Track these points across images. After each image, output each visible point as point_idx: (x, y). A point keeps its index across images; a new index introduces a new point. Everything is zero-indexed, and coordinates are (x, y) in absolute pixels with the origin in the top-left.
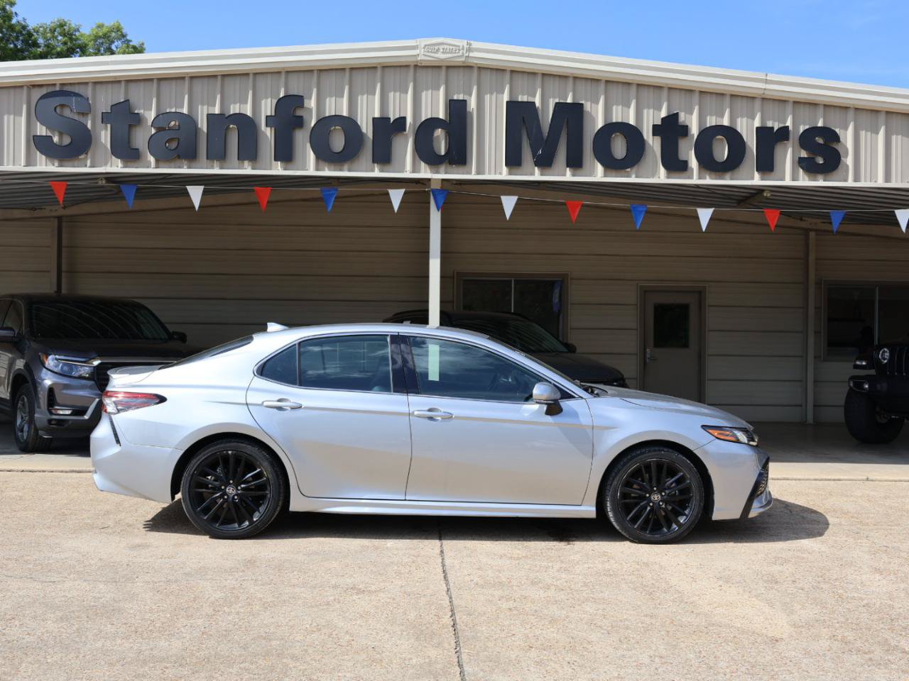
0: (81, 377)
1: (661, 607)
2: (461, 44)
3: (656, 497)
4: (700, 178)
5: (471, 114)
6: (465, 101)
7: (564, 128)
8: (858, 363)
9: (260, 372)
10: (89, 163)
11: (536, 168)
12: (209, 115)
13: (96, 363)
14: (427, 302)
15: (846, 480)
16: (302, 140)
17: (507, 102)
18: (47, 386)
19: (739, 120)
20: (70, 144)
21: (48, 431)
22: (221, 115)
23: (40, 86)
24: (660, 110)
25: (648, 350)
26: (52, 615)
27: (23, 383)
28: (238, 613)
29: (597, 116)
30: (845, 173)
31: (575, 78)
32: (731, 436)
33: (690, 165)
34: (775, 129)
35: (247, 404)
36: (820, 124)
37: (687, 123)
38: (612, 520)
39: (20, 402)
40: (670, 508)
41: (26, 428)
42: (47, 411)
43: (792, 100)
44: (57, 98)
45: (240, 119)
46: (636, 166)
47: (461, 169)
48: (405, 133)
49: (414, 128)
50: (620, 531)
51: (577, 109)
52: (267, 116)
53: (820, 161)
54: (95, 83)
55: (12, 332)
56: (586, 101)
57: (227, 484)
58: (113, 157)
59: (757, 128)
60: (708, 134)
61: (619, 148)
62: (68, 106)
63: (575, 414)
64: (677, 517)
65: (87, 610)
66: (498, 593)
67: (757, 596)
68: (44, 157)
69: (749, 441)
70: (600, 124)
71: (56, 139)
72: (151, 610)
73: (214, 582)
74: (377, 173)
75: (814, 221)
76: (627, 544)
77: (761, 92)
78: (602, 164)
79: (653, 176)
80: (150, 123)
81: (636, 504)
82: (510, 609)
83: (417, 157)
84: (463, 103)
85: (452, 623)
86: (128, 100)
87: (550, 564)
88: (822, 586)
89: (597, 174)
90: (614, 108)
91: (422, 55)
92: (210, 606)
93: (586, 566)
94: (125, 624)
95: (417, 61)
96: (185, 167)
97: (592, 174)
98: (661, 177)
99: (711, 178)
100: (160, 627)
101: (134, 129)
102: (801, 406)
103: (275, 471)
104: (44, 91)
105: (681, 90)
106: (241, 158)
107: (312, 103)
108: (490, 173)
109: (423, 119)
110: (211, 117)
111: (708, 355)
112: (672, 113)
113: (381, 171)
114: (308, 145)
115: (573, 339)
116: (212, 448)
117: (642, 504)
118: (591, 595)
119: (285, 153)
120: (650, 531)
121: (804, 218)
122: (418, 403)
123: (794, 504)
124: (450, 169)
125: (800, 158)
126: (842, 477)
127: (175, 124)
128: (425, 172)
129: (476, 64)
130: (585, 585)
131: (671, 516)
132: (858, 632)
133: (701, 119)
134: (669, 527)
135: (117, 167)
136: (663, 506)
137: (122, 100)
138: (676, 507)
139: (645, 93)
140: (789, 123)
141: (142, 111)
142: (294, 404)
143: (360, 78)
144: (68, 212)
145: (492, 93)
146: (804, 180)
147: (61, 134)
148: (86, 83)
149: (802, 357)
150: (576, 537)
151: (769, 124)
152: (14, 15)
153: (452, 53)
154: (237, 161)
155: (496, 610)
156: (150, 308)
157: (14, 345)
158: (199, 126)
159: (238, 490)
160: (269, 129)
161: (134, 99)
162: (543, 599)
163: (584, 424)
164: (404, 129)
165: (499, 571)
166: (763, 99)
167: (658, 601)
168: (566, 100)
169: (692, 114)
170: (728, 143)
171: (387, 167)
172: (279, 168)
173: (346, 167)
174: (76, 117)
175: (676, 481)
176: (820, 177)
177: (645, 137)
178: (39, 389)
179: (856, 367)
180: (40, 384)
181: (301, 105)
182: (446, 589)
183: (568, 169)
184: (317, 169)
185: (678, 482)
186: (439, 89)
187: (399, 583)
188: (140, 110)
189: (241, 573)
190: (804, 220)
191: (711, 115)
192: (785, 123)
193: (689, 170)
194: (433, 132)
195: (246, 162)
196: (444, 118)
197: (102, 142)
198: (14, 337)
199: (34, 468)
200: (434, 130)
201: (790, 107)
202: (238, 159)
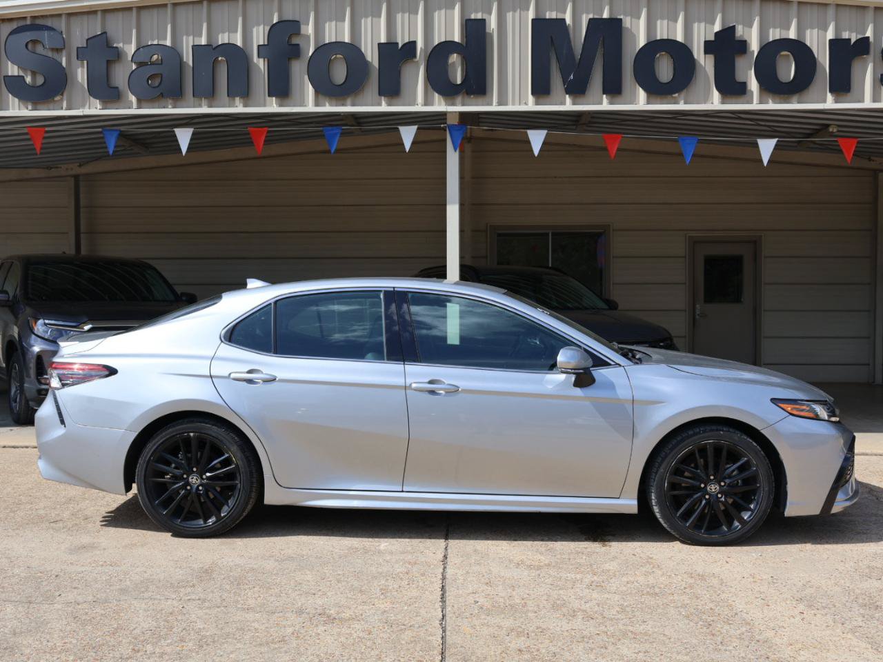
1: (723, 648)
3: (713, 488)
4: (761, 103)
5: (491, 36)
6: (483, 21)
7: (600, 47)
9: (228, 338)
10: (65, 105)
11: (567, 96)
12: (194, 46)
13: (88, 328)
16: (299, 70)
17: (533, 20)
18: (35, 353)
19: (808, 32)
20: (42, 85)
21: (38, 401)
22: (208, 46)
23: (11, 20)
24: (713, 23)
25: (697, 306)
27: (14, 351)
29: (639, 33)
32: (808, 411)
33: (749, 87)
34: (853, 41)
35: (211, 377)
37: (746, 38)
38: (658, 515)
39: (13, 371)
40: (730, 501)
41: (18, 399)
42: (36, 381)
43: (872, 6)
44: (29, 33)
45: (229, 48)
46: (685, 90)
47: (480, 100)
48: (416, 60)
49: (426, 53)
50: (668, 529)
51: (614, 26)
52: (259, 46)
54: (69, 15)
55: (7, 296)
56: (626, 15)
57: (190, 472)
58: (91, 98)
59: (830, 40)
60: (771, 50)
61: (665, 70)
62: (40, 42)
63: (611, 386)
64: (740, 513)
66: (508, 623)
67: (853, 631)
68: (16, 100)
69: (829, 416)
70: (642, 42)
71: (28, 79)
73: (150, 603)
74: (384, 107)
76: (677, 545)
78: (645, 89)
79: (706, 101)
80: (130, 59)
81: (690, 496)
83: (430, 87)
84: (482, 23)
86: (105, 33)
87: (578, 576)
89: (640, 101)
90: (659, 22)
92: (130, 643)
93: (624, 579)
96: (170, 107)
97: (633, 101)
98: (715, 102)
99: (774, 102)
101: (113, 65)
102: (869, 365)
103: (247, 458)
104: (14, 25)
106: (231, 94)
107: (309, 29)
108: (513, 104)
109: (436, 43)
110: (196, 48)
111: (765, 311)
112: (726, 27)
113: (389, 105)
114: (306, 77)
115: (616, 294)
116: (170, 430)
117: (696, 496)
118: (631, 628)
119: (280, 87)
120: (705, 531)
121: (872, 158)
122: (418, 373)
123: (879, 488)
124: (467, 100)
125: (882, 76)
127: (158, 59)
128: (439, 105)
130: (623, 610)
131: (733, 511)
133: (763, 32)
134: (730, 524)
135: (96, 108)
136: (723, 499)
137: (99, 33)
138: (737, 499)
139: (694, 3)
140: (869, 34)
141: (121, 45)
142: (268, 377)
144: (84, 170)
145: (514, 11)
147: (34, 74)
148: (60, 15)
149: (869, 311)
150: (614, 535)
151: (845, 35)
154: (228, 98)
156: (157, 268)
157: (11, 308)
158: (185, 60)
159: (202, 479)
160: (261, 60)
161: (112, 31)
162: (565, 634)
163: (621, 397)
164: (415, 56)
165: (513, 587)
166: (838, 5)
167: (719, 639)
168: (602, 14)
169: (751, 27)
170: (795, 60)
171: (395, 101)
172: (275, 105)
173: (349, 101)
174: (50, 54)
175: (738, 468)
177: (696, 57)
178: (28, 356)
180: (28, 350)
181: (298, 33)
182: (440, 616)
183: (604, 96)
184: (317, 104)
185: (742, 469)
186: (454, 8)
187: (383, 606)
188: (119, 43)
189: (189, 590)
190: (873, 161)
191: (775, 27)
192: (865, 33)
193: (748, 93)
194: (447, 58)
195: (237, 99)
196: (460, 42)
197: (78, 81)
198: (8, 301)
199: (17, 444)
200: (448, 54)
201: (870, 14)
202: (228, 96)
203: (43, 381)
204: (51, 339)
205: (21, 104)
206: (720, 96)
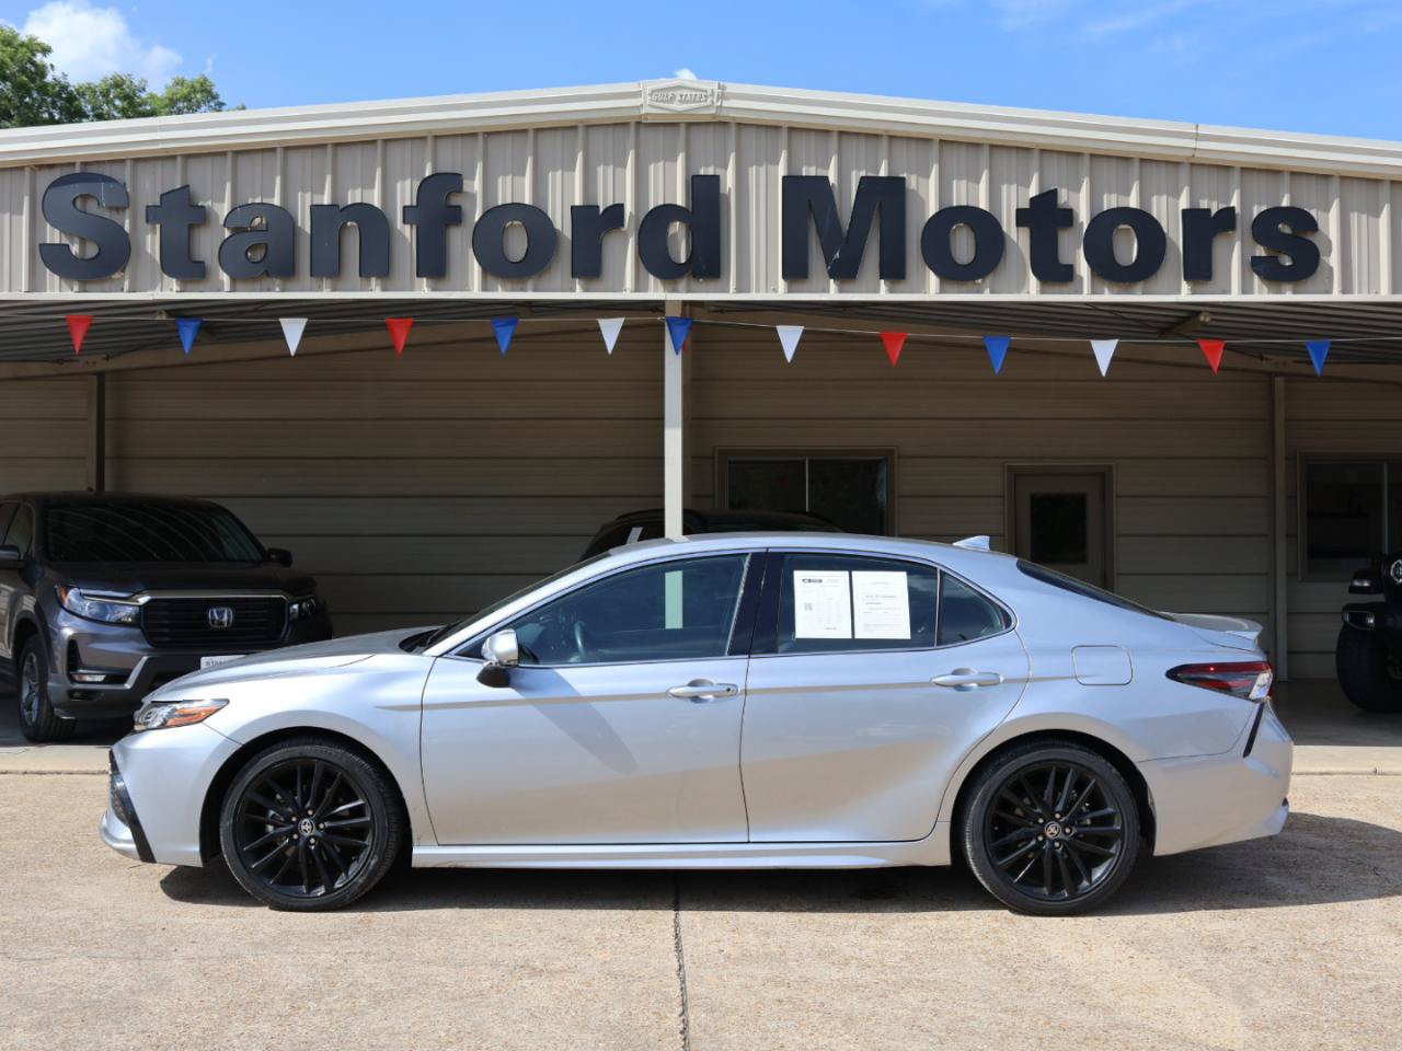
0: (119, 623)
1: (1030, 994)
2: (709, 88)
4: (1093, 292)
5: (728, 198)
6: (716, 178)
7: (874, 220)
8: (1357, 583)
10: (126, 284)
11: (832, 281)
12: (313, 208)
13: (143, 600)
14: (662, 496)
15: (1340, 773)
16: (460, 242)
17: (784, 178)
18: (66, 638)
19: (1154, 199)
20: (97, 256)
21: (68, 708)
22: (333, 206)
23: (51, 166)
24: (1028, 186)
26: (25, 1019)
27: (31, 633)
28: (330, 1012)
29: (928, 196)
30: (1327, 281)
31: (892, 138)
33: (1077, 272)
34: (1214, 212)
36: (1285, 203)
37: (1072, 205)
39: (27, 663)
41: (35, 704)
42: (66, 678)
44: (77, 185)
45: (363, 211)
46: (991, 276)
47: (712, 284)
48: (623, 229)
49: (637, 220)
51: (895, 186)
52: (405, 208)
53: (1287, 262)
54: (137, 160)
55: (17, 553)
56: (910, 173)
58: (165, 276)
59: (1184, 211)
60: (1105, 223)
61: (963, 247)
62: (93, 197)
65: (85, 1008)
66: (763, 973)
67: (1192, 975)
68: (56, 277)
70: (932, 209)
71: (75, 249)
72: (188, 1008)
73: (298, 957)
74: (579, 293)
75: (1282, 359)
77: (1189, 154)
78: (937, 273)
79: (1019, 292)
80: (222, 222)
82: (780, 1001)
83: (642, 265)
84: (714, 180)
85: (681, 1027)
86: (187, 186)
88: (1299, 956)
89: (930, 289)
91: (647, 106)
92: (286, 1000)
94: (143, 1032)
95: (640, 116)
96: (277, 289)
97: (922, 288)
98: (1032, 291)
100: (198, 1037)
101: (197, 231)
104: (57, 174)
105: (1060, 152)
106: (365, 272)
107: (475, 185)
108: (758, 291)
109: (652, 207)
110: (316, 210)
111: (1119, 574)
112: (1046, 190)
113: (586, 290)
114: (471, 250)
118: (917, 976)
119: (433, 264)
121: (1265, 356)
124: (694, 284)
125: (1254, 258)
126: (1332, 769)
127: (261, 223)
128: (655, 291)
129: (734, 118)
130: (908, 957)
132: (1360, 1037)
133: (1094, 198)
135: (171, 290)
137: (178, 186)
139: (1003, 159)
140: (1235, 202)
141: (208, 203)
143: (549, 143)
144: (113, 365)
145: (759, 165)
146: (1260, 292)
147: (83, 241)
148: (123, 161)
149: (1266, 574)
151: (1204, 204)
152: (49, 68)
153: (694, 101)
154: (359, 279)
155: (756, 1004)
156: (232, 511)
157: (21, 572)
158: (299, 224)
160: (408, 227)
161: (196, 185)
162: (836, 983)
164: (622, 224)
165: (767, 934)
166: (1192, 164)
167: (1026, 986)
168: (878, 172)
169: (1079, 191)
170: (1137, 235)
171: (594, 284)
172: (425, 288)
173: (530, 284)
174: (107, 215)
176: (1288, 287)
177: (1005, 229)
178: (55, 642)
179: (1353, 590)
180: (56, 634)
181: (459, 190)
182: (677, 967)
183: (882, 281)
184: (485, 288)
186: (676, 160)
187: (601, 957)
188: (206, 201)
189: (345, 943)
190: (1267, 359)
191: (1110, 192)
192: (1230, 201)
193: (1076, 281)
194: (666, 228)
195: (373, 280)
196: (684, 205)
197: (147, 253)
198: (19, 560)
199: (43, 769)
200: (668, 224)
201: (1236, 177)
202: (360, 275)
203: (77, 677)
204: (90, 616)
205: (63, 283)
206: (1039, 283)
